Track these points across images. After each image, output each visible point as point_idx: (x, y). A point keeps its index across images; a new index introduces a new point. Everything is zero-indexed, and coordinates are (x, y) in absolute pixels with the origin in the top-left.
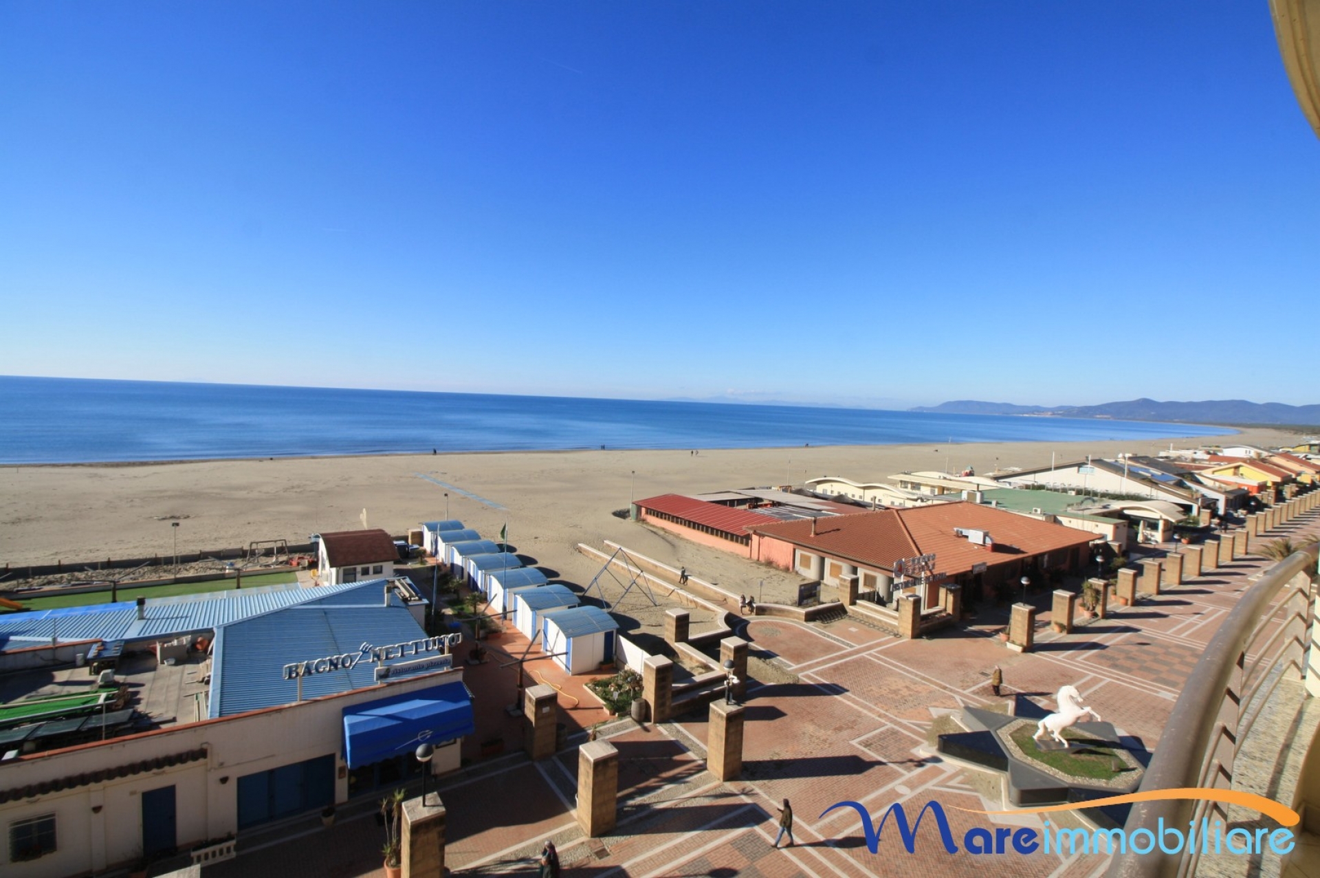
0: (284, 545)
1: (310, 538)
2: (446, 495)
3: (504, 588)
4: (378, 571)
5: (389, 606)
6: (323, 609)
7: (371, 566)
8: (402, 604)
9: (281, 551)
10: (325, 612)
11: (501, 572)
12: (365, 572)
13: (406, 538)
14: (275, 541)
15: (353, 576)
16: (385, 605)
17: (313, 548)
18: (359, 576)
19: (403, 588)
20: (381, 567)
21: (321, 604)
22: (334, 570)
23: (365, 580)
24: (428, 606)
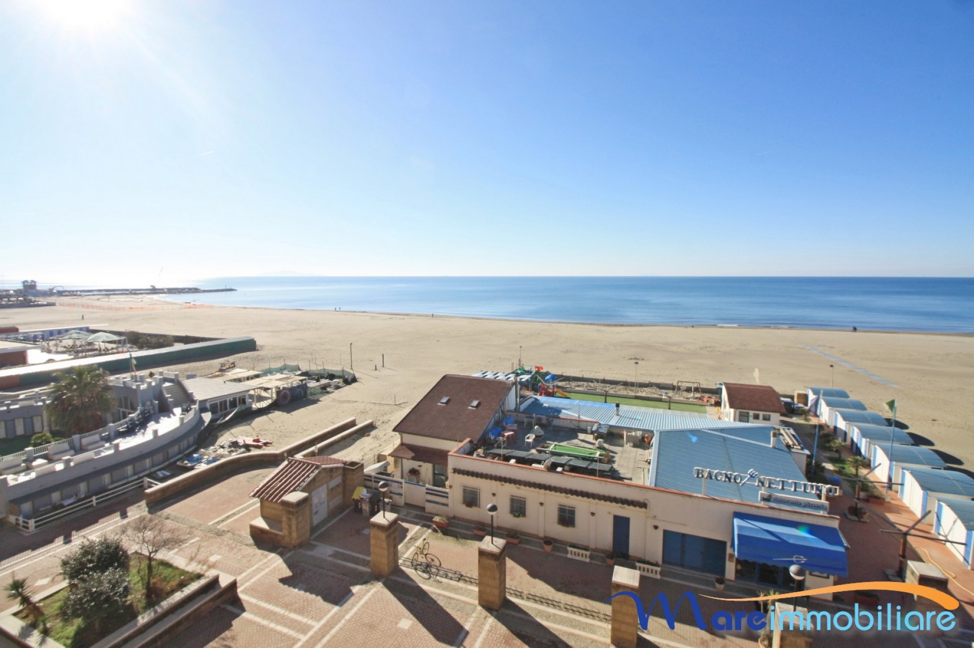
0: (699, 386)
1: (716, 384)
2: (832, 366)
3: (891, 460)
4: (767, 418)
5: (774, 448)
6: (723, 437)
7: (761, 414)
8: (786, 449)
9: (697, 390)
10: (725, 439)
11: (888, 444)
12: (756, 417)
13: (792, 397)
14: (693, 383)
15: (747, 418)
16: (771, 446)
17: (718, 392)
18: (751, 419)
19: (788, 436)
20: (769, 416)
21: (722, 432)
22: (732, 410)
23: (756, 423)
24: (809, 457)
